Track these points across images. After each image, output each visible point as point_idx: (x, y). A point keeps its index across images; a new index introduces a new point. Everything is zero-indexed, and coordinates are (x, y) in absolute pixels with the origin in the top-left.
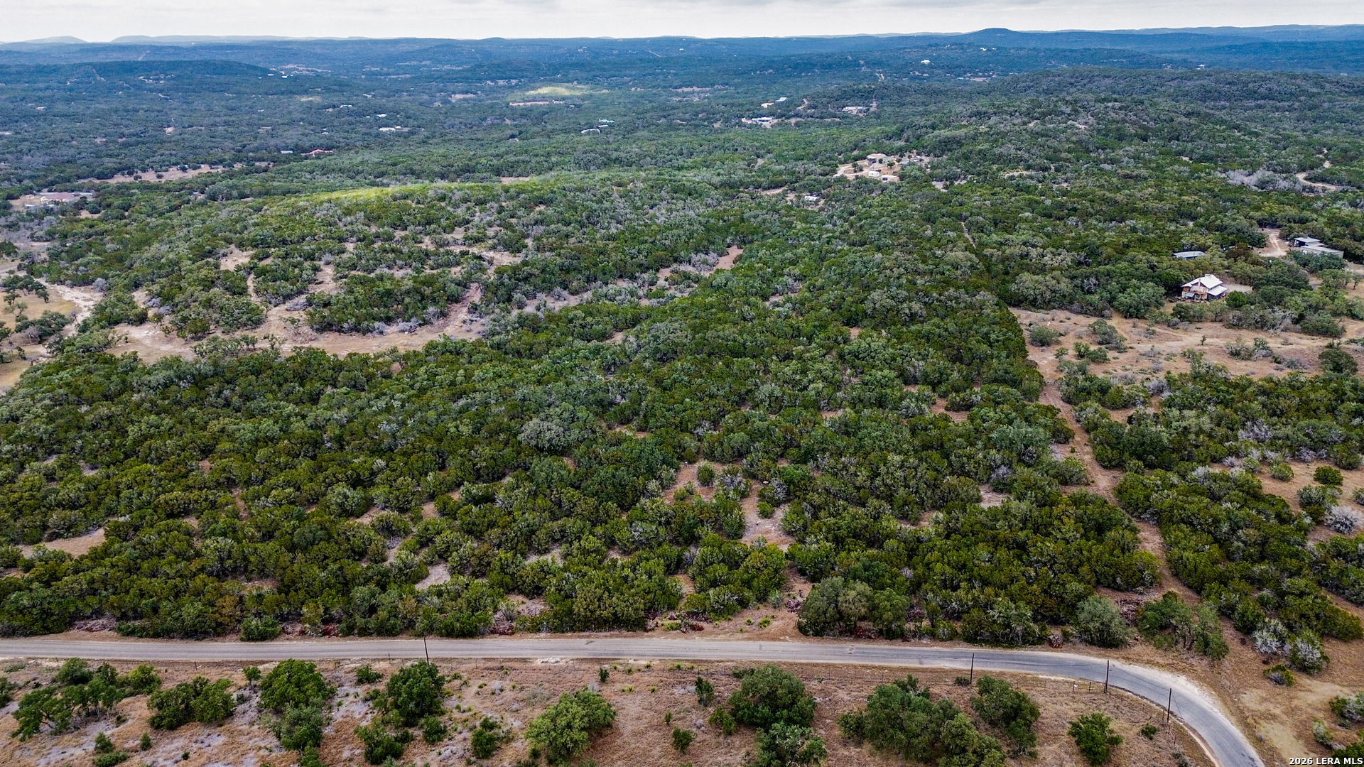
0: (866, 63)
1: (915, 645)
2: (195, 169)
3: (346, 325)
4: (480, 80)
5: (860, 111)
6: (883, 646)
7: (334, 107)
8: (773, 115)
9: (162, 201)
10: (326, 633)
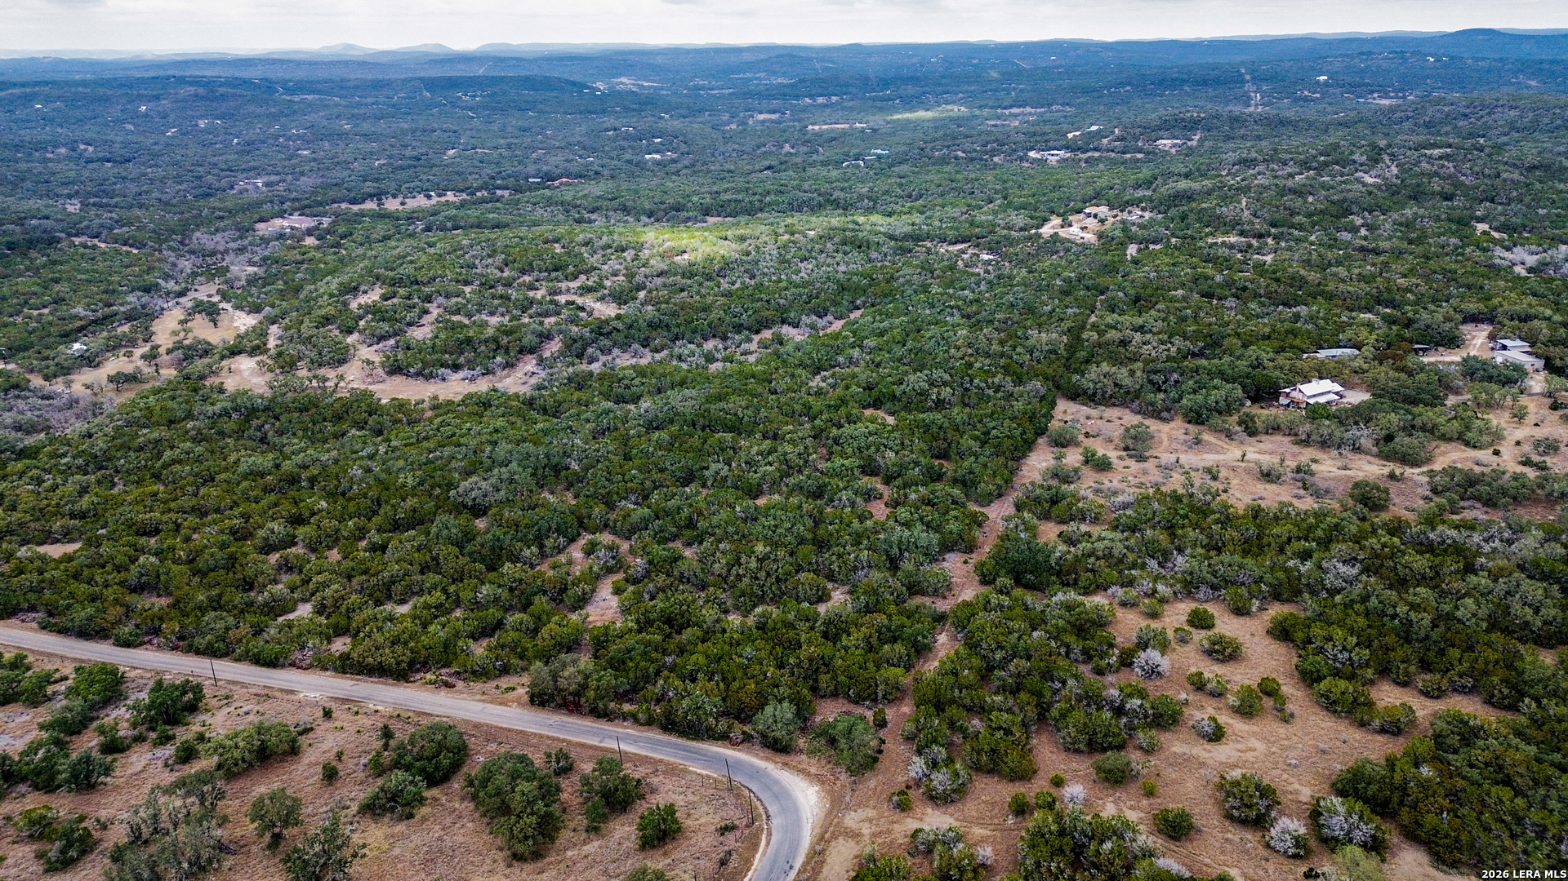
0: (1253, 78)
1: (617, 726)
2: (440, 196)
3: (412, 370)
4: (797, 97)
5: (1174, 146)
6: (588, 723)
7: (615, 130)
8: (1067, 148)
9: (381, 229)
10: (175, 648)
